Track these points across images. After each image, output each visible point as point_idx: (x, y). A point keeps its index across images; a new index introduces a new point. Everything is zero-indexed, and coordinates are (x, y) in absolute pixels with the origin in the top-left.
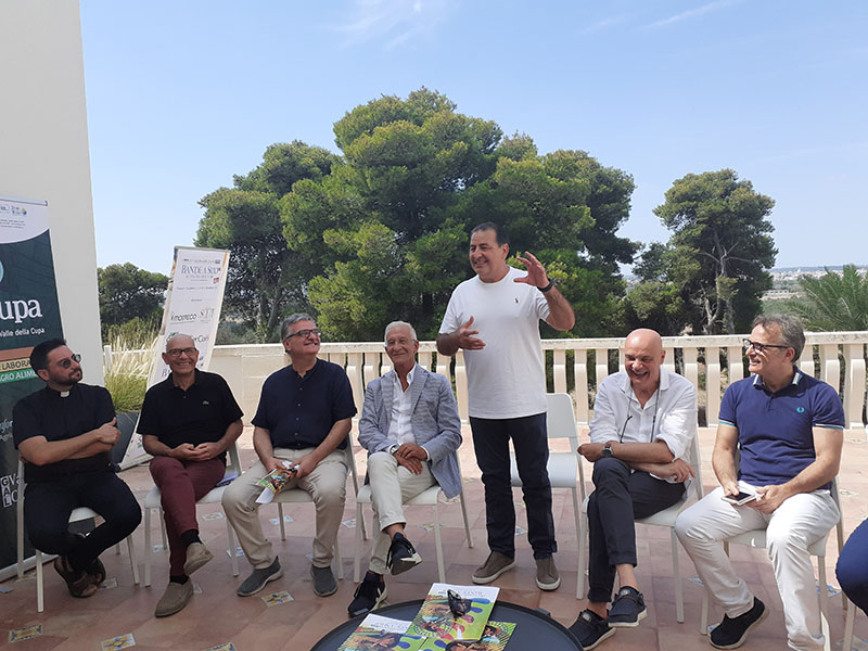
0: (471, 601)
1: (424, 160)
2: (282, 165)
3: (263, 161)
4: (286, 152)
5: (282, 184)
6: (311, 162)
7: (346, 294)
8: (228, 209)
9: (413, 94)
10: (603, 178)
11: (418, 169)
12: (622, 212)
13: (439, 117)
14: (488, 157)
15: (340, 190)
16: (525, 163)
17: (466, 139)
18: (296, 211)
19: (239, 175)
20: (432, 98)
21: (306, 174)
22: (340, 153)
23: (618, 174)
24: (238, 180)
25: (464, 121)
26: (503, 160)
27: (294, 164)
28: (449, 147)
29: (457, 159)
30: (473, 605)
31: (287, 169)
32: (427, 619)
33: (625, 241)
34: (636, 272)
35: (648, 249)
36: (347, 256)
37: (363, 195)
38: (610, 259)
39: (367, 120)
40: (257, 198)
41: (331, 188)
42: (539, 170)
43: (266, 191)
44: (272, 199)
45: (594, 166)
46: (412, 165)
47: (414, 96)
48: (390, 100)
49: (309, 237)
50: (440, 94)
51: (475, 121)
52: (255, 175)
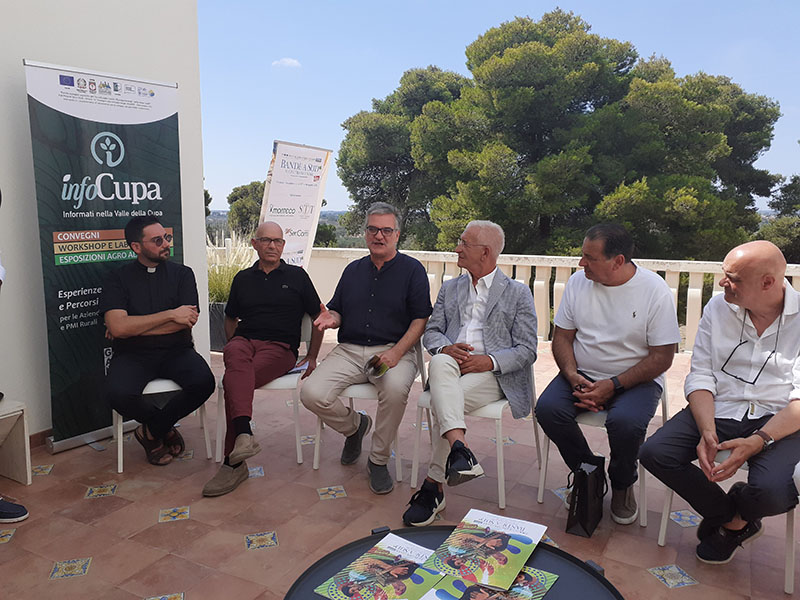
0: (509, 537)
1: (552, 81)
2: (416, 89)
3: (400, 85)
4: (421, 76)
5: (415, 108)
6: (443, 86)
7: (465, 213)
8: (366, 130)
9: (546, 15)
10: (744, 105)
11: (545, 91)
12: (764, 142)
13: (571, 37)
14: (620, 79)
15: (468, 112)
16: (660, 85)
17: (598, 60)
18: (425, 132)
19: (377, 99)
20: (566, 19)
21: (438, 97)
22: (470, 76)
23: (762, 101)
24: (376, 104)
25: (597, 41)
26: (636, 82)
27: (427, 89)
28: (578, 67)
29: (587, 80)
30: (511, 542)
31: (420, 93)
32: (453, 550)
33: (764, 173)
34: (773, 205)
35: (788, 182)
36: (468, 176)
37: (489, 116)
38: (745, 190)
39: (499, 42)
40: (392, 121)
41: (458, 110)
42: (676, 91)
43: (401, 114)
44: (406, 122)
45: (736, 91)
46: (539, 86)
47: (547, 18)
48: (523, 22)
49: (435, 157)
50: (575, 16)
51: (609, 42)
52: (391, 99)
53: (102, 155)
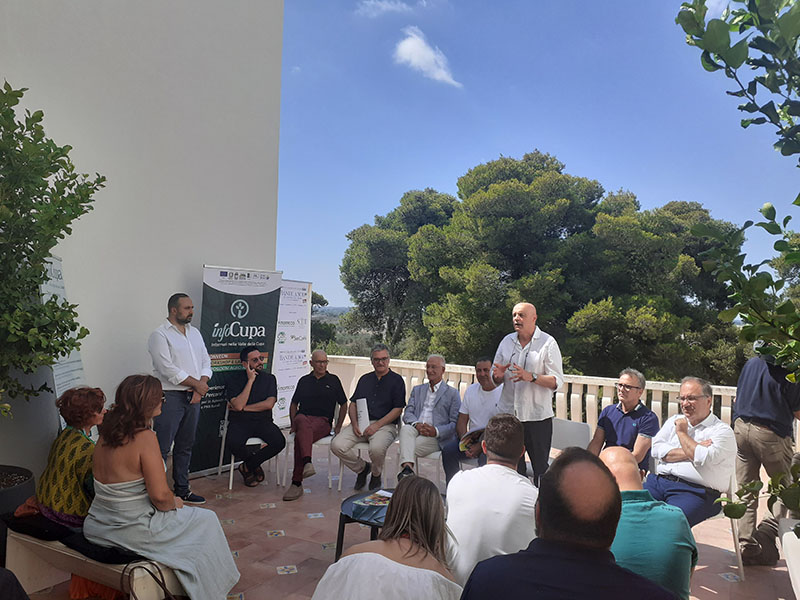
1: (530, 212)
2: (415, 209)
3: (400, 205)
4: (419, 199)
6: (439, 207)
7: (454, 320)
8: (368, 243)
9: (527, 155)
10: (711, 229)
11: (524, 220)
13: (547, 177)
14: (589, 212)
15: (460, 232)
16: (622, 219)
17: (569, 197)
18: (420, 249)
19: (380, 215)
20: (543, 160)
23: (728, 226)
24: (379, 220)
25: (569, 181)
26: (601, 216)
27: (424, 208)
28: (553, 202)
29: (560, 213)
31: (422, 213)
36: (457, 289)
37: (476, 239)
39: (485, 179)
40: (389, 235)
41: (450, 233)
42: (635, 225)
43: (400, 229)
44: (404, 236)
46: (519, 217)
47: (528, 158)
48: (506, 162)
49: (428, 271)
50: (551, 156)
51: (579, 180)
52: (392, 216)
53: (236, 313)
